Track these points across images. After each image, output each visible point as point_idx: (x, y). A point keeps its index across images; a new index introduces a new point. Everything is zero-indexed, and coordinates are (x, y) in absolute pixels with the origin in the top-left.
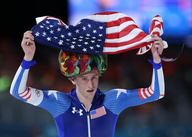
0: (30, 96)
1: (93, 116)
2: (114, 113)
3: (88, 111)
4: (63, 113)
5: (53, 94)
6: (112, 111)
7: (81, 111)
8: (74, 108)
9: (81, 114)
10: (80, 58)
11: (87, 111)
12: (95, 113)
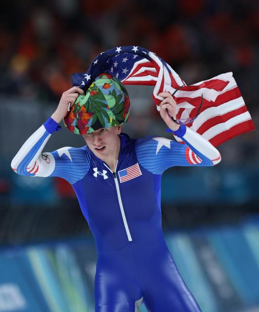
0: (38, 169)
1: (123, 179)
2: (154, 173)
3: (115, 172)
4: (81, 178)
5: (64, 154)
6: (150, 171)
7: (105, 172)
8: (95, 169)
9: (106, 177)
10: (78, 117)
11: (112, 172)
12: (125, 173)
